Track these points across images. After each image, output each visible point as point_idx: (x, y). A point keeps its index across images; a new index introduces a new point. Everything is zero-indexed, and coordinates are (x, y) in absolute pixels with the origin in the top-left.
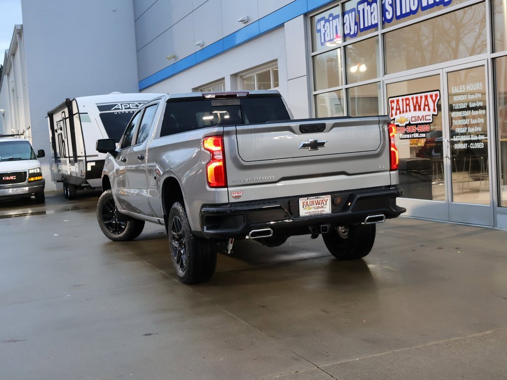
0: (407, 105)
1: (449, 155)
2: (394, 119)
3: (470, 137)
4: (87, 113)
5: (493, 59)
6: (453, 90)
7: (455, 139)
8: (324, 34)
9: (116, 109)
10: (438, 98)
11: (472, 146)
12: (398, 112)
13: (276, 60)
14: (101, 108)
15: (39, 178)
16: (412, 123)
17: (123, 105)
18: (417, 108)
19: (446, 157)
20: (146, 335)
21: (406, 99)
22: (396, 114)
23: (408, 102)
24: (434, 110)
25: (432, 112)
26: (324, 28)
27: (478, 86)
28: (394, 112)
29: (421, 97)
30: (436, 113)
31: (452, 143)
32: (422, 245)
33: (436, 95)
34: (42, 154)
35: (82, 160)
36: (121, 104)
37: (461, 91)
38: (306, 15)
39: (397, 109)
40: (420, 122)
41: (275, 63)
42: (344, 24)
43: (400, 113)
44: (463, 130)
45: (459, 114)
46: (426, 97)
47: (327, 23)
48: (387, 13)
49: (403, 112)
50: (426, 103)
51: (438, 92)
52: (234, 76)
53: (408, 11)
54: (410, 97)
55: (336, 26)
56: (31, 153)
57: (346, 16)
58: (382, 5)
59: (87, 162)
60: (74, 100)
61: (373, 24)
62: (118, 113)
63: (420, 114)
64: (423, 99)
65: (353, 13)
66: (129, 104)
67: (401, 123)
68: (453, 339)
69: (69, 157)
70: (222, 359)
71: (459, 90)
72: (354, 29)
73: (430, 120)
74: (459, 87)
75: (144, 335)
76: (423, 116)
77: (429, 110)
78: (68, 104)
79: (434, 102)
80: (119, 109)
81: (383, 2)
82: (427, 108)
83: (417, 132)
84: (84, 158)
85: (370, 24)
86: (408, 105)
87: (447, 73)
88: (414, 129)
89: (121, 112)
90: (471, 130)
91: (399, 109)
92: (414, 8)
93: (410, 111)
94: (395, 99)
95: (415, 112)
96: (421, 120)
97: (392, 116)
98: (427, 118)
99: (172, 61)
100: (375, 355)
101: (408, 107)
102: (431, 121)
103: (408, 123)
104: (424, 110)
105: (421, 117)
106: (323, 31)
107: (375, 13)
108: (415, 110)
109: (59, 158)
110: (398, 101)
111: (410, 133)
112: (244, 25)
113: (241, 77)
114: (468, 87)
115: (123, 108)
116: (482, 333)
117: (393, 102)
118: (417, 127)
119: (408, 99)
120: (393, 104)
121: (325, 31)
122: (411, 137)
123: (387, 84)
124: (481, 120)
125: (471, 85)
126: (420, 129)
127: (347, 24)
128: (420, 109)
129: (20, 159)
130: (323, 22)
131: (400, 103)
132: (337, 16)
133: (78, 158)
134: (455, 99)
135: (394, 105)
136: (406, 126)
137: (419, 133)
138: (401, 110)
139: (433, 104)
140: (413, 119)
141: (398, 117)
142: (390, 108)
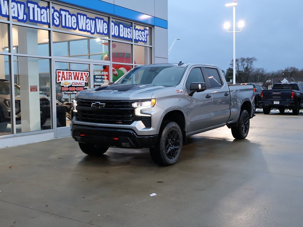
0: (69, 76)
2: (60, 82)
6: (95, 73)
10: (88, 75)
12: (63, 79)
18: (76, 78)
21: (69, 73)
22: (62, 80)
23: (70, 74)
24: (86, 81)
25: (85, 81)
27: (106, 73)
28: (60, 78)
29: (79, 73)
33: (87, 74)
37: (99, 74)
39: (62, 77)
40: (77, 85)
43: (65, 79)
46: (82, 74)
48: (55, 21)
49: (67, 79)
50: (82, 77)
51: (89, 72)
53: (70, 26)
54: (72, 72)
61: (43, 21)
63: (78, 81)
64: (80, 75)
67: (65, 85)
74: (98, 72)
76: (80, 83)
77: (83, 80)
79: (86, 77)
82: (82, 79)
83: (76, 90)
87: (94, 65)
88: (74, 89)
91: (64, 77)
92: (74, 27)
93: (72, 79)
94: (61, 71)
95: (75, 80)
96: (78, 85)
97: (59, 80)
98: (82, 84)
101: (70, 77)
102: (84, 86)
103: (70, 85)
104: (80, 80)
105: (78, 83)
108: (75, 79)
110: (63, 73)
111: (71, 91)
114: (102, 73)
117: (60, 72)
118: (76, 88)
119: (71, 73)
120: (59, 74)
122: (72, 93)
123: (55, 61)
126: (78, 89)
128: (78, 79)
131: (65, 74)
135: (61, 74)
136: (69, 87)
137: (77, 91)
138: (66, 78)
139: (85, 78)
140: (73, 84)
141: (63, 82)
142: (57, 76)
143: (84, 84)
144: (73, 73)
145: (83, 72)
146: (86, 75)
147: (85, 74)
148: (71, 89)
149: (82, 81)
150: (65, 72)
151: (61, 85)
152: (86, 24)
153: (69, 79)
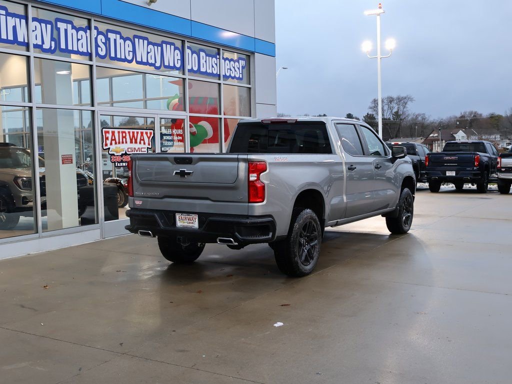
0: (123, 137)
2: (109, 148)
10: (152, 135)
12: (113, 142)
16: (128, 153)
18: (134, 141)
21: (123, 132)
22: (111, 144)
23: (124, 135)
24: (149, 144)
25: (147, 146)
28: (109, 142)
29: (137, 133)
30: (150, 147)
33: (151, 133)
37: (169, 133)
39: (112, 140)
43: (116, 143)
46: (142, 133)
49: (119, 143)
50: (142, 138)
51: (152, 131)
64: (139, 135)
65: (49, 26)
67: (117, 152)
72: (50, 43)
73: (145, 151)
76: (139, 148)
77: (144, 144)
79: (149, 138)
82: (142, 142)
87: (160, 118)
91: (115, 140)
93: (126, 142)
94: (110, 130)
95: (131, 144)
96: (137, 151)
97: (106, 145)
98: (143, 150)
101: (124, 139)
103: (124, 152)
104: (140, 143)
105: (137, 149)
108: (131, 142)
110: (113, 133)
117: (108, 132)
120: (107, 135)
127: (37, 33)
128: (136, 142)
131: (116, 135)
134: (165, 138)
135: (109, 136)
136: (122, 155)
138: (117, 141)
139: (148, 139)
140: (129, 150)
141: (113, 147)
142: (104, 139)
143: (146, 150)
144: (129, 132)
145: (144, 131)
146: (149, 135)
147: (147, 133)
148: (125, 158)
149: (142, 145)
150: (116, 130)
151: (110, 153)
152: (148, 53)
153: (123, 143)
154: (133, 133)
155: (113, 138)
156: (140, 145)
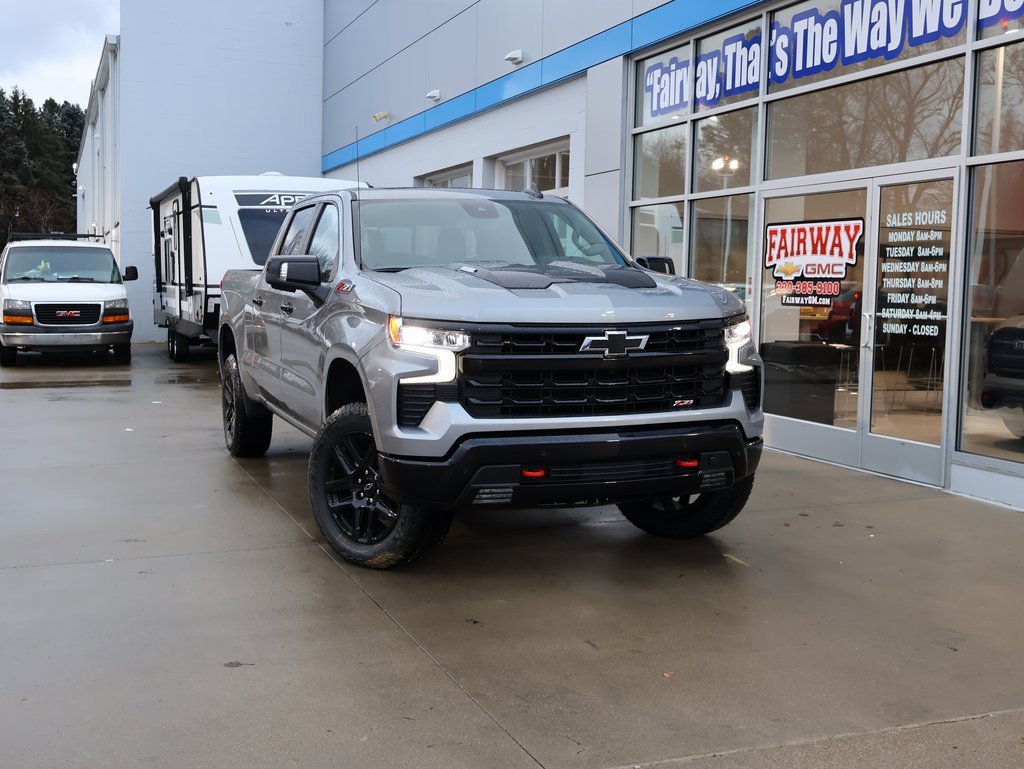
0: (800, 241)
1: (871, 345)
3: (914, 313)
4: (215, 207)
5: (971, 168)
6: (889, 220)
7: (885, 314)
8: (659, 94)
9: (269, 204)
10: (860, 233)
11: (917, 331)
12: (783, 252)
13: (568, 137)
14: (241, 199)
15: (122, 318)
16: (806, 276)
17: (282, 198)
19: (866, 346)
20: (231, 665)
21: (800, 230)
22: (778, 257)
23: (802, 236)
24: (851, 256)
25: (845, 259)
26: (659, 83)
27: (937, 218)
28: (775, 252)
29: (828, 229)
30: (853, 262)
31: (879, 321)
32: (804, 515)
33: (857, 228)
34: (132, 273)
35: (200, 293)
36: (280, 196)
37: (904, 224)
38: (628, 56)
39: (781, 248)
40: (821, 275)
41: (565, 142)
42: (696, 79)
43: (786, 255)
44: (902, 299)
45: (897, 267)
46: (837, 229)
47: (666, 76)
48: (778, 64)
49: (792, 254)
50: (837, 242)
51: (861, 222)
52: (491, 160)
53: (818, 63)
54: (807, 226)
55: (682, 82)
56: (113, 272)
57: (702, 64)
58: (770, 48)
59: (207, 297)
60: (194, 180)
61: (750, 82)
62: (272, 210)
63: (824, 260)
64: (832, 233)
65: (716, 59)
66: (294, 196)
67: (787, 274)
68: (839, 736)
69: (180, 285)
70: (365, 739)
71: (901, 221)
72: (714, 89)
73: (841, 273)
74: (901, 217)
75: (226, 665)
76: (828, 265)
77: (841, 254)
78: (184, 187)
79: (851, 240)
80: (274, 204)
81: (772, 43)
82: (836, 250)
83: (814, 294)
84: (203, 289)
85: (744, 83)
86: (802, 241)
87: (882, 187)
88: (809, 287)
89: (278, 210)
90: (917, 300)
91: (785, 247)
92: (828, 59)
93: (805, 253)
94: (779, 228)
95: (814, 256)
96: (824, 272)
97: (771, 259)
98: (836, 269)
99: (383, 125)
100: (676, 760)
101: (802, 245)
102: (843, 276)
103: (799, 275)
104: (832, 253)
105: (824, 268)
106: (656, 89)
107: (755, 63)
108: (814, 252)
109: (165, 284)
110: (784, 232)
111: (801, 295)
112: (515, 67)
113: (503, 162)
114: (917, 218)
115: (283, 203)
116: (900, 729)
117: (774, 232)
118: (815, 284)
119: (803, 230)
120: (774, 238)
121: (661, 90)
122: (802, 302)
123: (765, 199)
124: (938, 283)
125: (925, 213)
126: (820, 288)
127: (702, 81)
128: (823, 252)
129: (91, 281)
130: (657, 73)
131: (789, 236)
132: (685, 64)
133: (195, 289)
134: (892, 237)
135: (777, 239)
136: (796, 279)
137: (819, 296)
138: (789, 250)
139: (848, 243)
140: (809, 269)
141: (781, 263)
142: (767, 245)
143: (842, 269)
144: (812, 230)
145: (843, 224)
146: (852, 232)
147: (847, 229)
148: (800, 287)
149: (836, 259)
150: (789, 228)
151: (776, 275)
152: (872, 25)
153: (798, 253)
154: (820, 229)
155: (783, 244)
156: (832, 257)
